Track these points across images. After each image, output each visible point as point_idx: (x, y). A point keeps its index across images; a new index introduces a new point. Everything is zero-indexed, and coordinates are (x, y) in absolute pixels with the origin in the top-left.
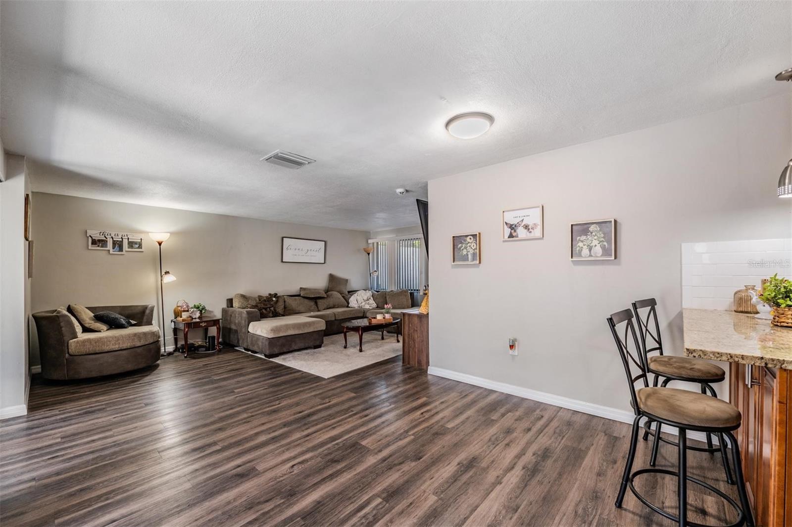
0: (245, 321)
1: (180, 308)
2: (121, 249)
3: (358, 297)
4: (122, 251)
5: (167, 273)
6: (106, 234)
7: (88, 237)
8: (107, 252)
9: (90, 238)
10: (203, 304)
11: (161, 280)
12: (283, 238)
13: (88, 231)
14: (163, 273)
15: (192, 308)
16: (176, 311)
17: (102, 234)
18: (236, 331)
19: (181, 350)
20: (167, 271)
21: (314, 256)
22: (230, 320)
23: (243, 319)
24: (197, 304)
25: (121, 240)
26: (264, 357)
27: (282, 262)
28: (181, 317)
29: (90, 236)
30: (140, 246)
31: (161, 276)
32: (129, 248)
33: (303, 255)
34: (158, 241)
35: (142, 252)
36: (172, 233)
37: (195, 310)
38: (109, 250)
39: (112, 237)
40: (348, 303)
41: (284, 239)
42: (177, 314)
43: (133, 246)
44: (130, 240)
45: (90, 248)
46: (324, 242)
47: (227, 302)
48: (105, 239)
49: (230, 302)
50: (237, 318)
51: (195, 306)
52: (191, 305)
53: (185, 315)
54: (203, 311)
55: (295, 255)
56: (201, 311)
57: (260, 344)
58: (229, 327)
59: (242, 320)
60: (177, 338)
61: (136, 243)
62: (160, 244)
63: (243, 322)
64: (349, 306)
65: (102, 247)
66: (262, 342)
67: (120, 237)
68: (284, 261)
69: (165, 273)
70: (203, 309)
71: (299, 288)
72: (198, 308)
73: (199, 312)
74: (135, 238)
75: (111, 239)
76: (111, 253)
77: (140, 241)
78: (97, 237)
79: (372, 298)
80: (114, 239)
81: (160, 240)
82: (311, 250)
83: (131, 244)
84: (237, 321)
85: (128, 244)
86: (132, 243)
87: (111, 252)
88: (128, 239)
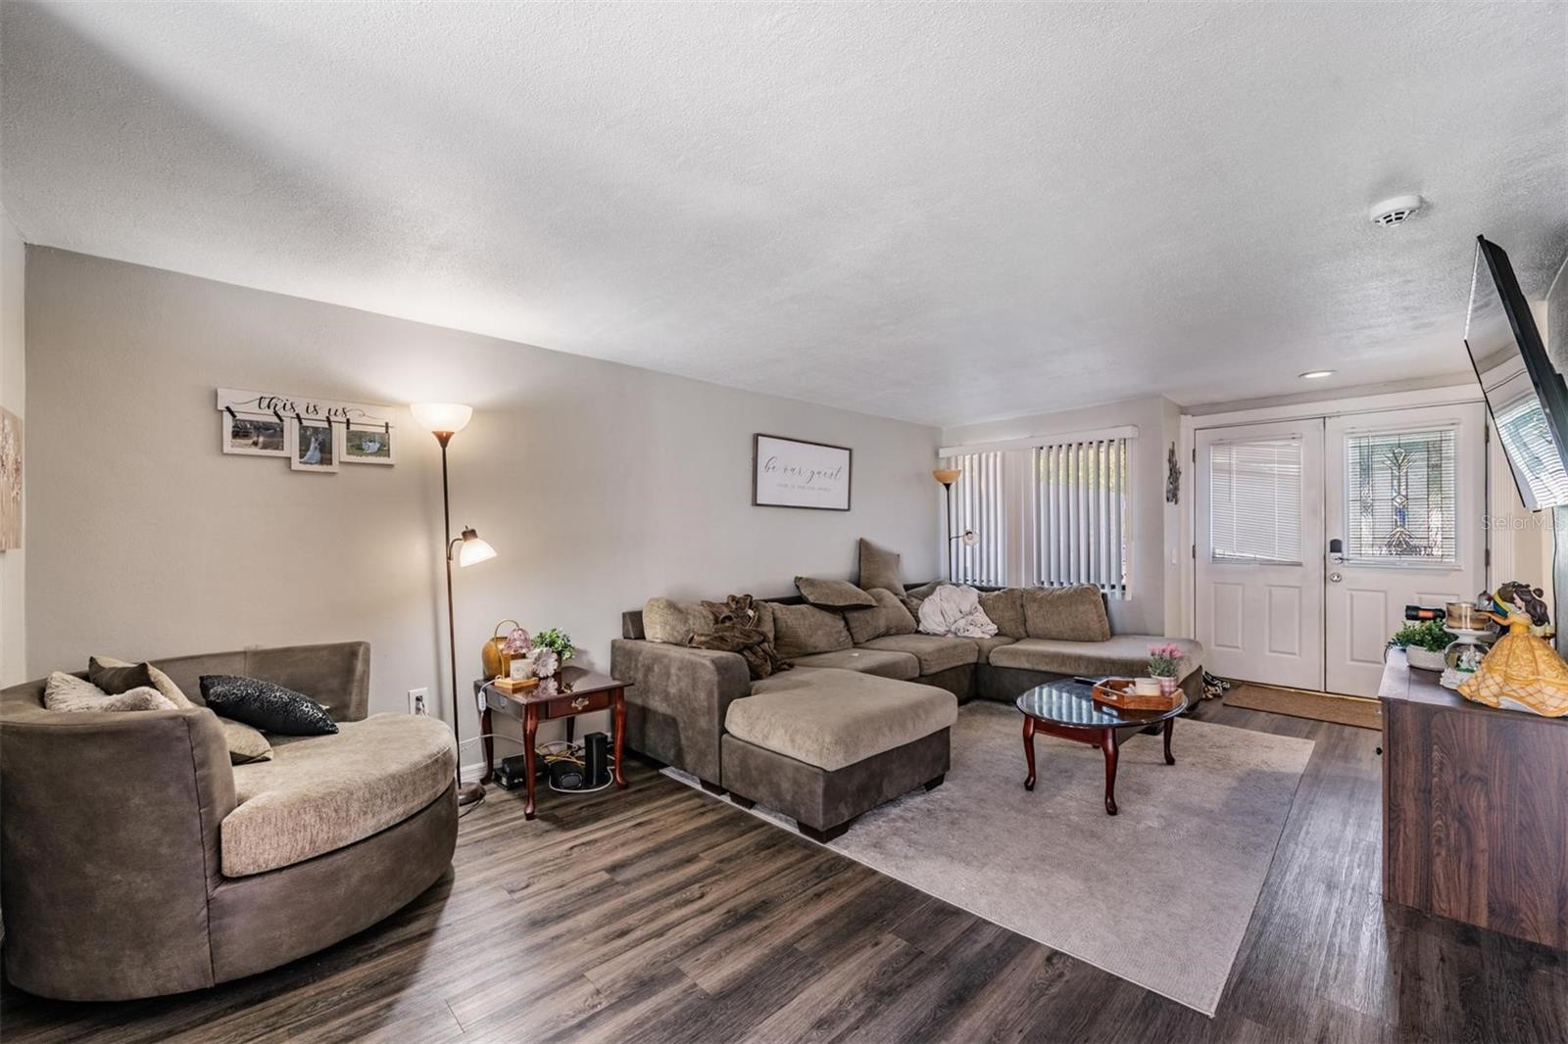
0: (710, 694)
1: (501, 646)
2: (326, 458)
3: (946, 606)
4: (329, 462)
5: (469, 534)
6: (282, 405)
7: (222, 411)
8: (281, 464)
9: (227, 415)
10: (562, 630)
11: (449, 558)
12: (756, 437)
13: (220, 392)
14: (456, 533)
15: (535, 644)
16: (492, 654)
17: (265, 403)
18: (671, 722)
19: (504, 781)
20: (470, 528)
21: (825, 489)
22: (646, 682)
23: (700, 684)
24: (547, 632)
25: (326, 425)
26: (796, 831)
27: (755, 504)
28: (507, 675)
29: (228, 409)
30: (384, 449)
31: (449, 545)
32: (349, 453)
33: (803, 487)
34: (435, 430)
35: (391, 466)
36: (479, 412)
37: (545, 649)
38: (290, 459)
39: (298, 416)
40: (918, 622)
41: (760, 438)
42: (494, 667)
43: (364, 446)
44: (353, 428)
45: (227, 449)
46: (848, 452)
47: (624, 624)
48: (275, 420)
49: (634, 623)
50: (674, 678)
51: (541, 636)
52: (533, 635)
53: (519, 671)
54: (567, 655)
55: (786, 486)
56: (560, 654)
57: (785, 785)
58: (639, 701)
59: (694, 687)
60: (491, 738)
61: (371, 437)
62: (444, 440)
63: (702, 695)
64: (920, 629)
65: (265, 446)
66: (796, 782)
67: (323, 415)
68: (759, 502)
69: (464, 534)
70: (566, 646)
71: (793, 579)
72: (551, 644)
73: (555, 656)
74: (368, 421)
75: (296, 422)
76: (293, 468)
77: (383, 430)
78: (252, 412)
79: (980, 608)
80: (305, 423)
81: (444, 429)
82: (819, 473)
83: (357, 442)
84: (673, 690)
85: (349, 440)
86: (361, 435)
87: (296, 464)
88: (348, 422)
